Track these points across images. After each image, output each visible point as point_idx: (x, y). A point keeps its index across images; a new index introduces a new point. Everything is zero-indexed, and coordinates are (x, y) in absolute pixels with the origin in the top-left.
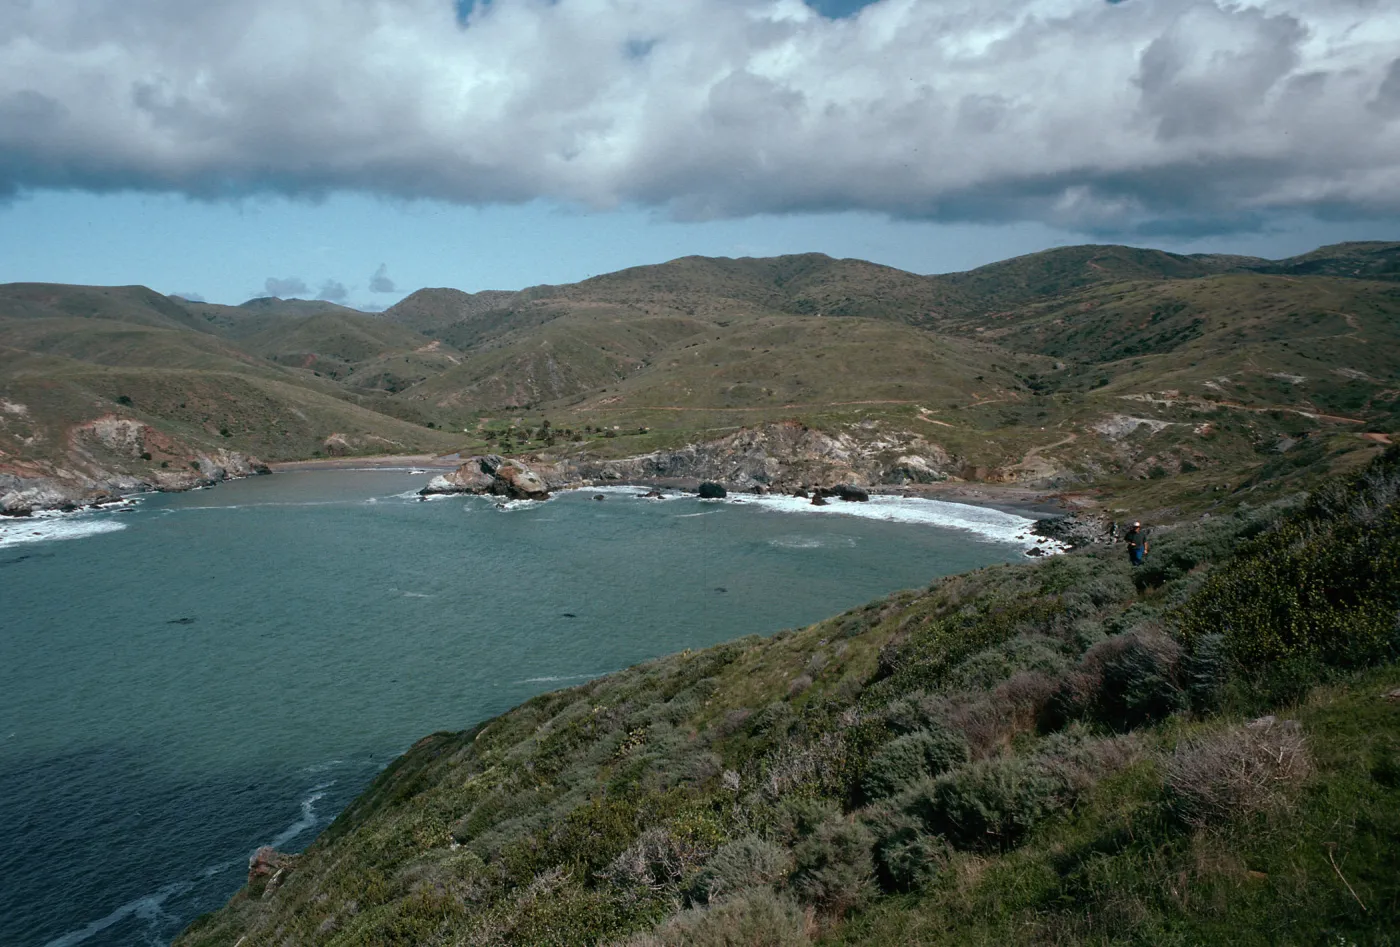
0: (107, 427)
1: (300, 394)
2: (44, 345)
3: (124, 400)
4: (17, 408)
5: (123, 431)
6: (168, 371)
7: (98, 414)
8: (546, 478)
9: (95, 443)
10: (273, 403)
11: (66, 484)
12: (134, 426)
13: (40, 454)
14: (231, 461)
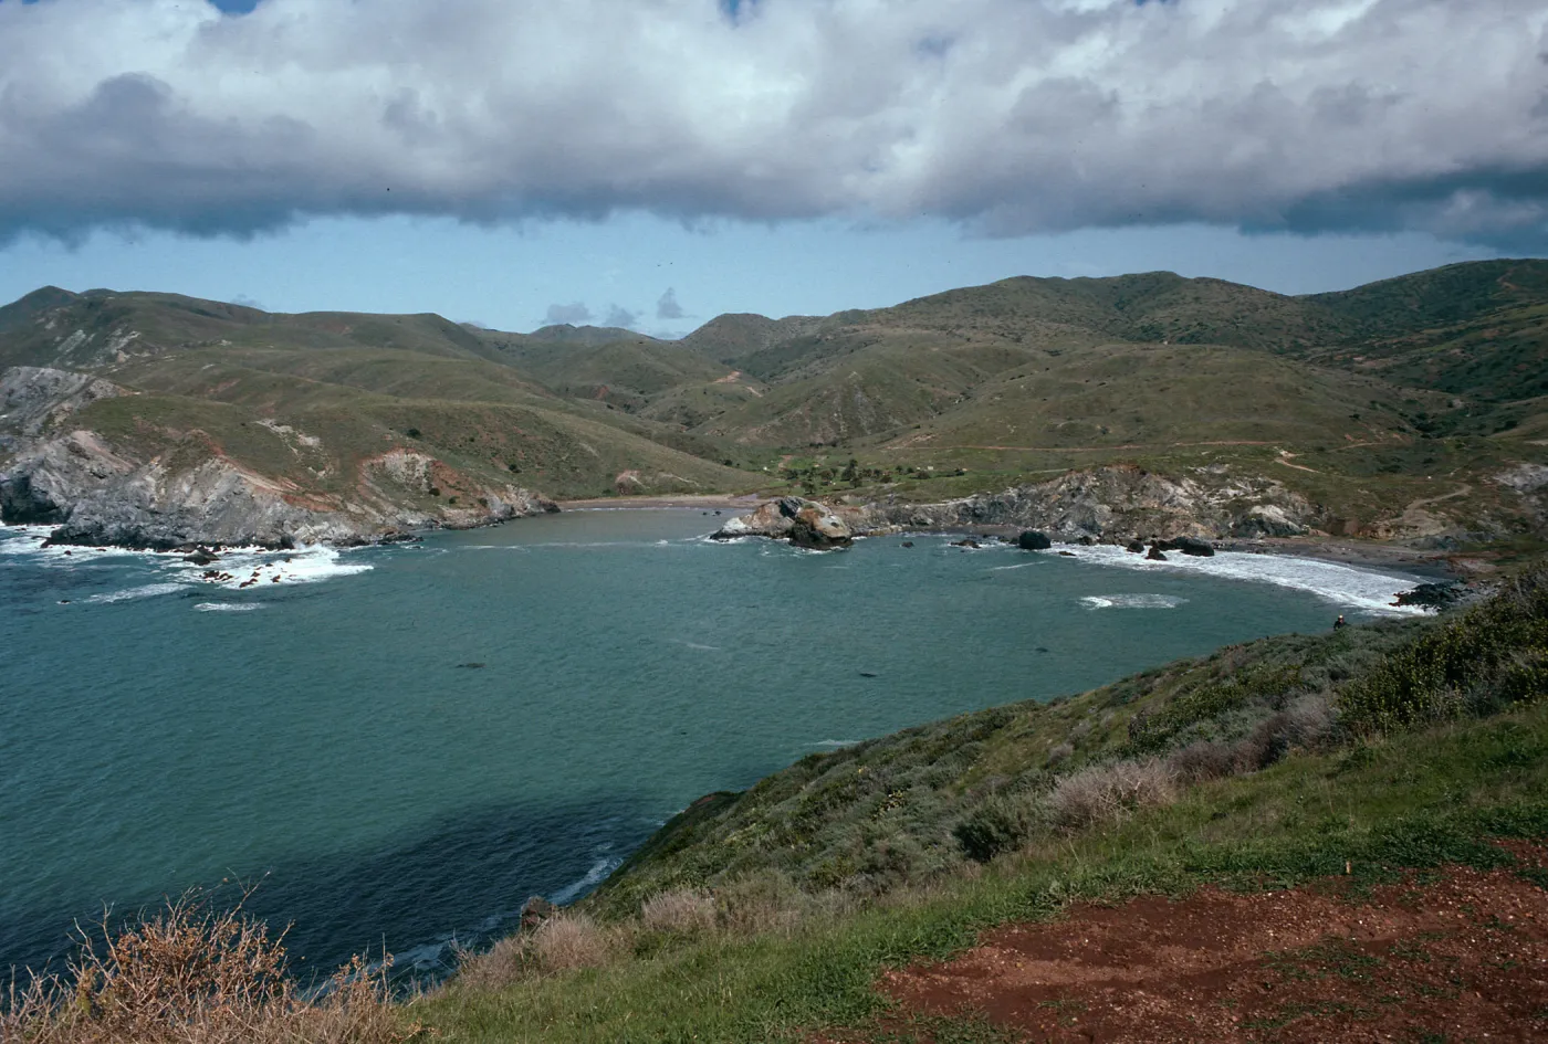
0: (396, 460)
1: (590, 429)
2: (338, 375)
3: (414, 434)
4: (311, 441)
5: (412, 465)
6: (457, 403)
7: (387, 447)
8: (851, 523)
9: (384, 477)
10: (564, 438)
11: (355, 518)
12: (423, 460)
13: (332, 489)
14: (519, 498)
